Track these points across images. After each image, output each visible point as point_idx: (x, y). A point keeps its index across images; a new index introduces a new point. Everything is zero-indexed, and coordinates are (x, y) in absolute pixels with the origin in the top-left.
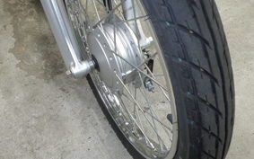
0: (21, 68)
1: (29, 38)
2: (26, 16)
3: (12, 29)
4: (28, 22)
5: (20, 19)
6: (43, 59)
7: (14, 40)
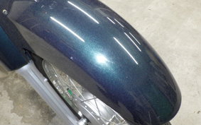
0: (25, 122)
1: (22, 97)
2: (13, 80)
3: (7, 94)
4: (16, 84)
5: (10, 83)
6: (38, 109)
7: (11, 102)
